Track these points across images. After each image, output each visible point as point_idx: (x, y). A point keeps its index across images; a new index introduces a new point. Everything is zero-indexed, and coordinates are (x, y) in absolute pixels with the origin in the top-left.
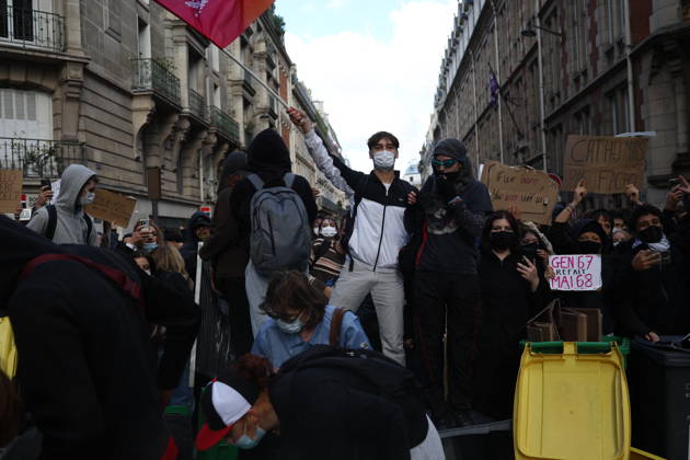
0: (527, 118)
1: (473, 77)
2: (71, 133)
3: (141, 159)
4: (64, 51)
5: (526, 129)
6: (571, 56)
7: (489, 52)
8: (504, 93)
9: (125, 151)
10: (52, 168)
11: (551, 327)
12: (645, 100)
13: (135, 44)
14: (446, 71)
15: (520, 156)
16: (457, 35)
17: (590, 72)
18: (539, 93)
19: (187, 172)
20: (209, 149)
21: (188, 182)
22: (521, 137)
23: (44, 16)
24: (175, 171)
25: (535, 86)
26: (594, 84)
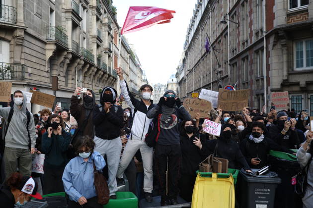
0: (222, 58)
1: (200, 38)
2: (18, 60)
3: (49, 72)
4: (15, 23)
5: (222, 63)
6: (241, 33)
7: (207, 27)
8: (213, 46)
9: (42, 68)
10: (8, 75)
11: (208, 166)
12: (271, 56)
13: (48, 19)
14: (189, 34)
15: (219, 75)
16: (194, 18)
17: (249, 41)
18: (228, 47)
19: (70, 77)
20: (80, 67)
21: (70, 81)
22: (220, 66)
23: (7, 7)
24: (64, 77)
25: (226, 44)
26: (250, 46)
